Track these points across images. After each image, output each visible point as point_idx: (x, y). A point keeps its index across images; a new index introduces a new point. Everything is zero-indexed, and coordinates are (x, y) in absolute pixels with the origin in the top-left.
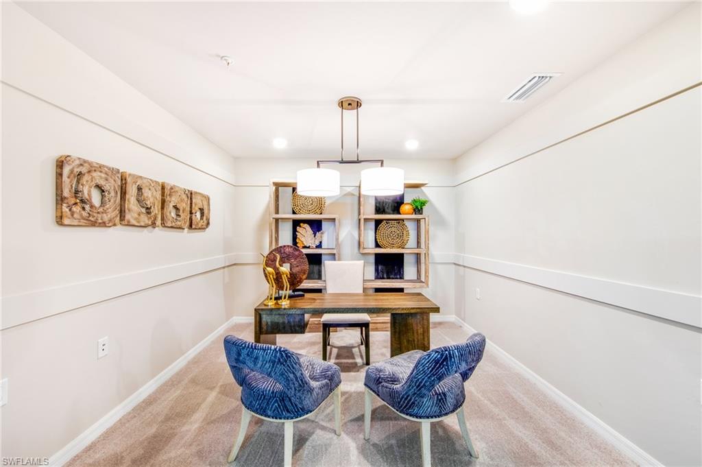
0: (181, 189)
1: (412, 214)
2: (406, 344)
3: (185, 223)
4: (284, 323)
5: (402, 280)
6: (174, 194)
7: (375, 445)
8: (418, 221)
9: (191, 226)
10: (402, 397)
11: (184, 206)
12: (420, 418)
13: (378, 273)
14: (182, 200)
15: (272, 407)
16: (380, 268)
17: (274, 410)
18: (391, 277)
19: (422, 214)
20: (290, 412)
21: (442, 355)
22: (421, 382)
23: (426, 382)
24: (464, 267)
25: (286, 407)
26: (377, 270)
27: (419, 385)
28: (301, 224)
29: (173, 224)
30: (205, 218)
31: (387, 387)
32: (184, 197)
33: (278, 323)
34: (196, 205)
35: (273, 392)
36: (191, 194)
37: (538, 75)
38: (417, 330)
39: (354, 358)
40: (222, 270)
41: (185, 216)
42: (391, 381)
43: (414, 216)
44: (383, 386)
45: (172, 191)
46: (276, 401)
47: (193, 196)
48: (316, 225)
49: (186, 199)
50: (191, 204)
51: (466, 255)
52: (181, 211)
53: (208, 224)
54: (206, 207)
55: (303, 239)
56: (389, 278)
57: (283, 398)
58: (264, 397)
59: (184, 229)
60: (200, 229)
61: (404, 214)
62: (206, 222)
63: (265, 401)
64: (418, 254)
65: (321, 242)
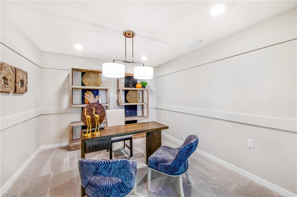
0: (9, 66)
1: (141, 88)
2: (153, 144)
3: (12, 89)
4: (100, 145)
5: (136, 116)
6: (3, 68)
7: (154, 193)
8: (143, 91)
9: (15, 91)
10: (172, 168)
11: (11, 77)
12: (179, 175)
13: (126, 114)
14: (10, 74)
15: (113, 194)
16: (127, 111)
17: (115, 195)
18: (132, 115)
19: (145, 88)
20: (124, 193)
21: (190, 146)
22: (182, 159)
23: (184, 159)
24: (161, 109)
25: (121, 190)
26: (126, 113)
27: (180, 161)
28: (87, 92)
29: (3, 90)
30: (24, 86)
31: (163, 165)
32: (11, 71)
33: (96, 145)
34: (19, 77)
35: (113, 185)
36: (16, 69)
37: (200, 40)
38: (157, 137)
39: (124, 155)
40: (34, 119)
41: (11, 84)
42: (163, 162)
43: (142, 89)
44: (160, 165)
45: (2, 66)
46: (116, 189)
47: (17, 71)
48: (96, 92)
49: (12, 73)
50: (16, 76)
51: (161, 105)
52: (9, 81)
53: (26, 90)
54: (25, 79)
55: (88, 99)
56: (131, 116)
57: (120, 187)
58: (108, 190)
59: (10, 93)
60: (21, 93)
61: (138, 88)
62: (25, 89)
63: (109, 192)
64: (142, 105)
65: (98, 101)
